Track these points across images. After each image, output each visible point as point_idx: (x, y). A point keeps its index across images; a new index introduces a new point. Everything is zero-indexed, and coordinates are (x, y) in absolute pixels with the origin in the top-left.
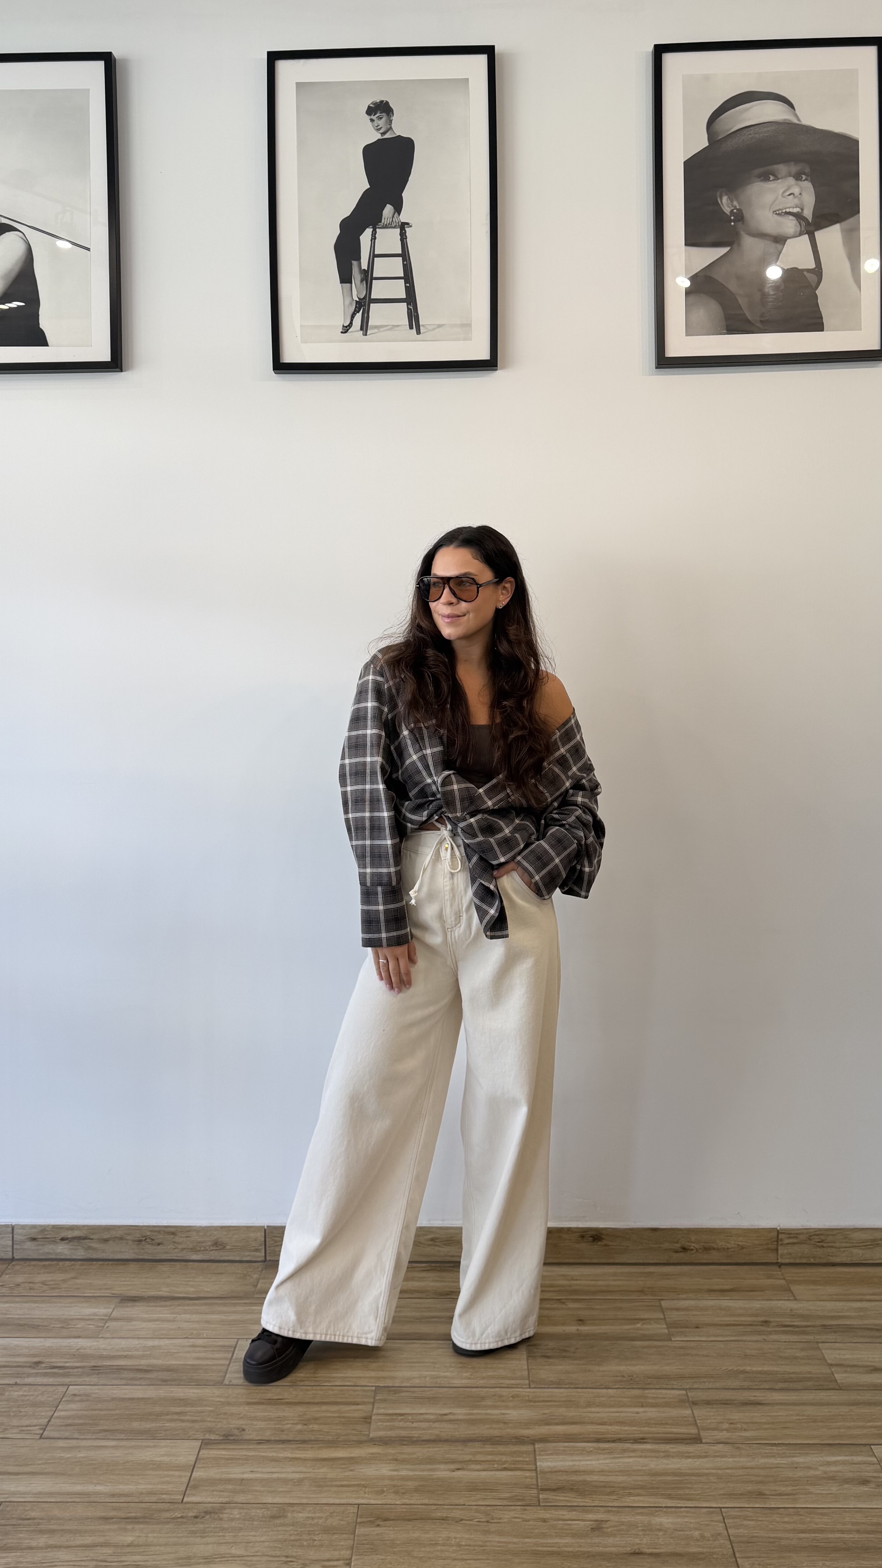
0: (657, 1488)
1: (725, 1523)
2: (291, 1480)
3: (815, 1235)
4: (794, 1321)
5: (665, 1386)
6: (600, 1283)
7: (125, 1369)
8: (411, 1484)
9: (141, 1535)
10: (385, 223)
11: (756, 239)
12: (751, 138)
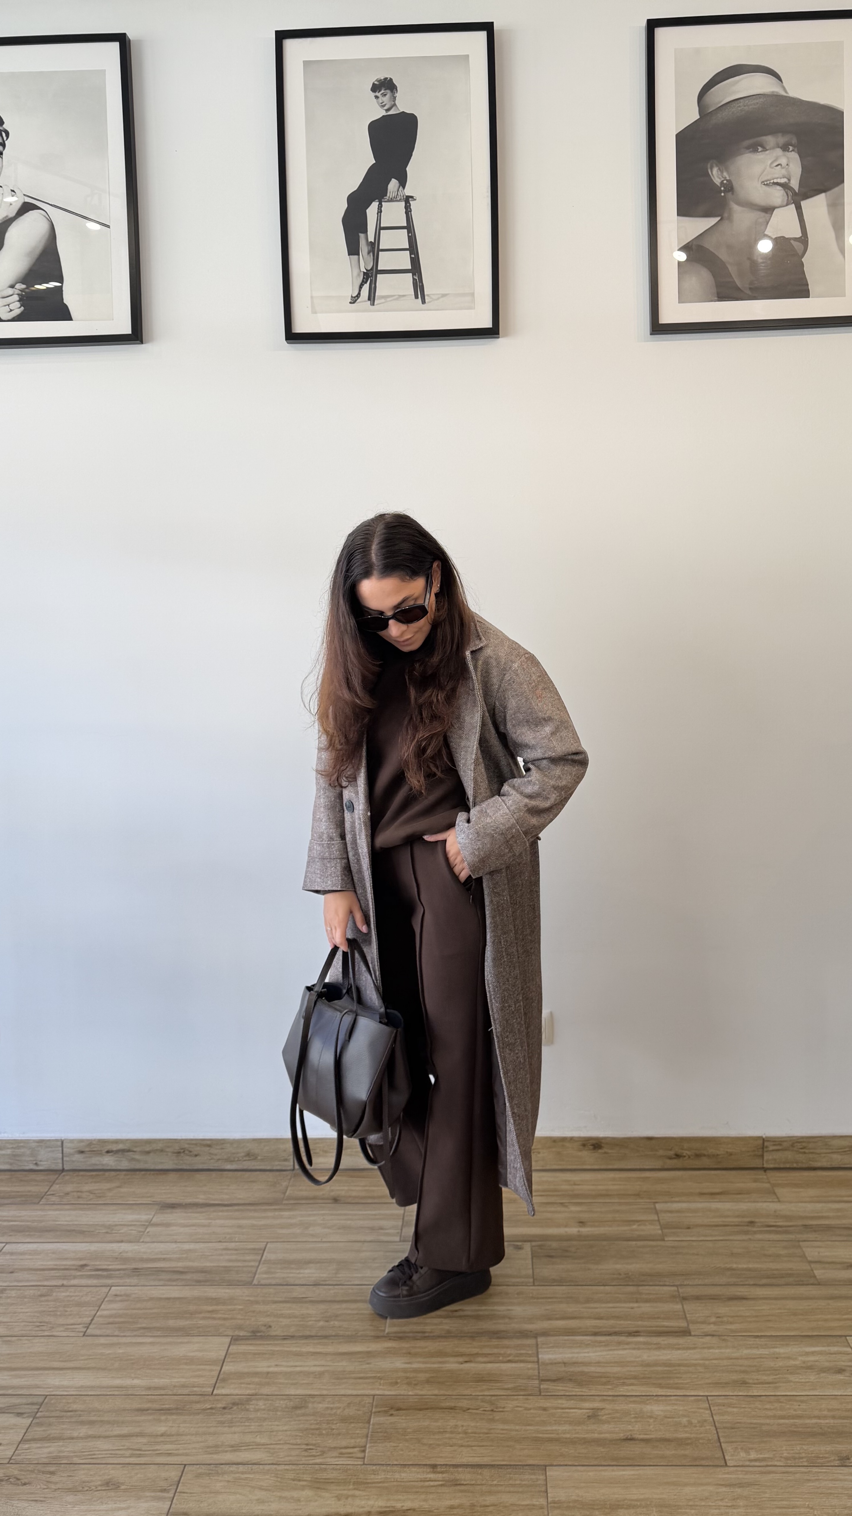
0: (649, 1378)
1: (711, 1409)
2: (313, 1373)
3: (797, 1142)
4: (779, 1222)
5: (657, 1283)
6: (600, 1187)
7: (162, 1271)
8: (422, 1376)
9: (173, 1425)
10: (391, 197)
11: (744, 209)
12: (741, 110)
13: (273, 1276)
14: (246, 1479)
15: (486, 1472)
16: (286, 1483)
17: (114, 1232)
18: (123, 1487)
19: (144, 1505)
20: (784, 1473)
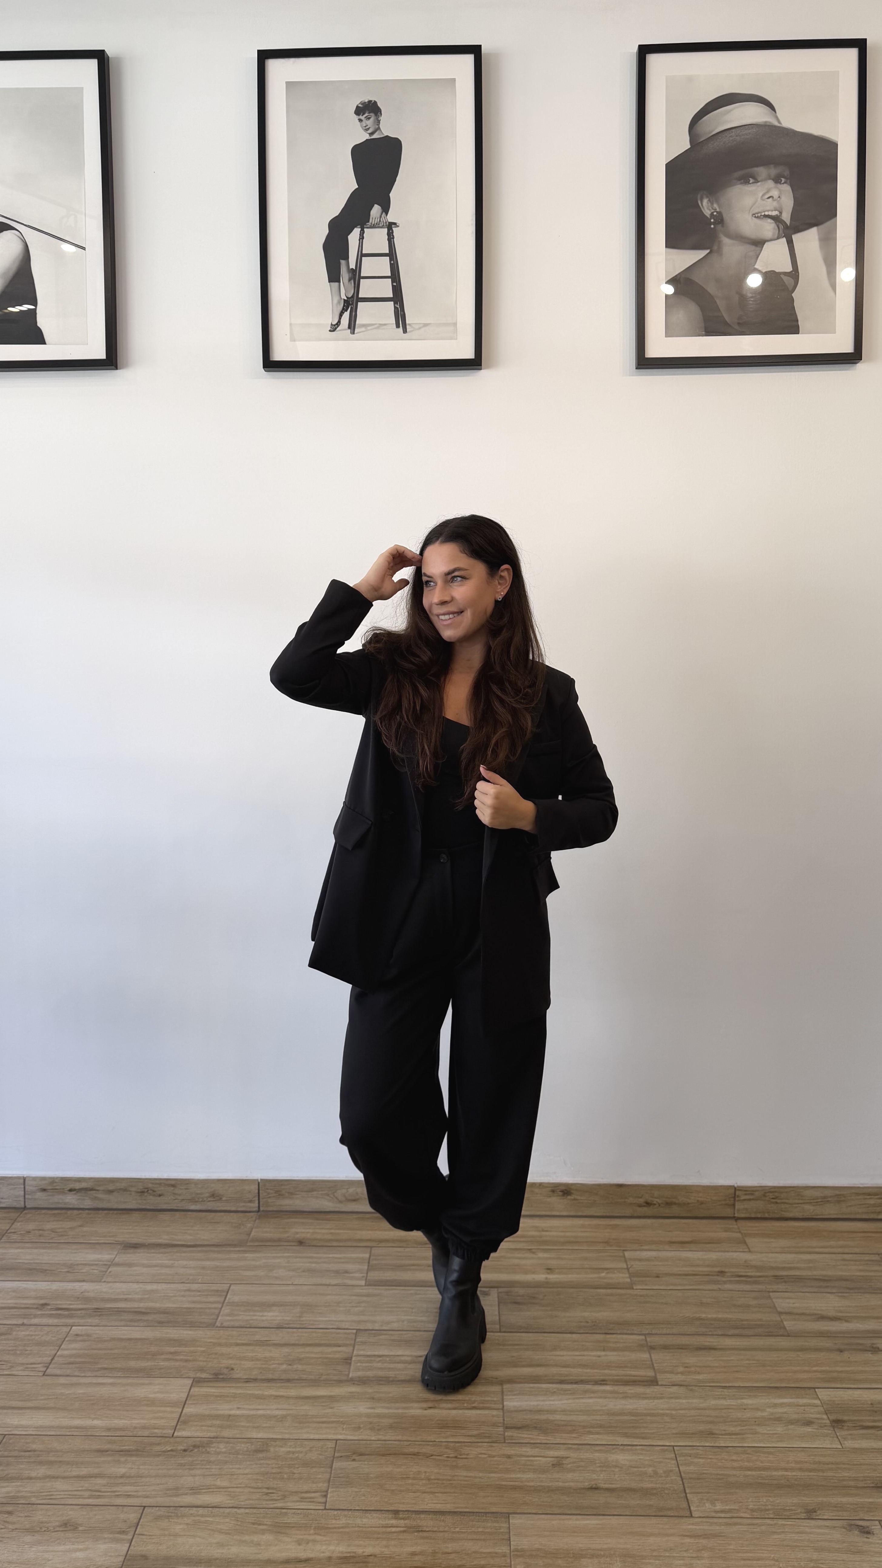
0: (615, 1427)
1: (677, 1459)
2: (275, 1416)
3: (768, 1192)
4: (749, 1272)
5: (625, 1331)
6: (568, 1234)
7: (123, 1311)
8: (386, 1422)
9: (133, 1466)
10: (373, 223)
11: (735, 242)
12: (732, 140)
13: (235, 1318)
14: (206, 1522)
15: (449, 1519)
16: (246, 1526)
17: (76, 1271)
18: (81, 1528)
19: (102, 1547)
20: (749, 1525)
